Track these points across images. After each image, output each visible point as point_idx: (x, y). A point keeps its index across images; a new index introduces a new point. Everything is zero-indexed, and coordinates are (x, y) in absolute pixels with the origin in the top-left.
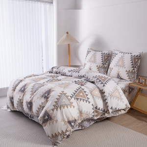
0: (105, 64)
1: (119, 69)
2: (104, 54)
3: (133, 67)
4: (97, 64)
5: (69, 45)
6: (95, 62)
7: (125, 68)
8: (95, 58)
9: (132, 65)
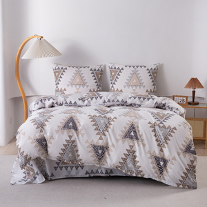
0: (100, 86)
1: (134, 90)
2: (95, 70)
3: (154, 85)
4: (89, 88)
7: (144, 87)
8: (82, 78)
9: (153, 81)
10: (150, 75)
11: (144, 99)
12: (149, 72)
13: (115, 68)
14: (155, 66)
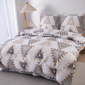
0: (57, 24)
1: (71, 26)
2: (55, 17)
3: (80, 24)
4: (51, 25)
5: (25, 13)
6: (49, 23)
7: (75, 25)
8: (49, 20)
9: (80, 22)
10: (79, 19)
11: (63, 34)
12: (79, 18)
13: (63, 16)
14: (82, 15)
